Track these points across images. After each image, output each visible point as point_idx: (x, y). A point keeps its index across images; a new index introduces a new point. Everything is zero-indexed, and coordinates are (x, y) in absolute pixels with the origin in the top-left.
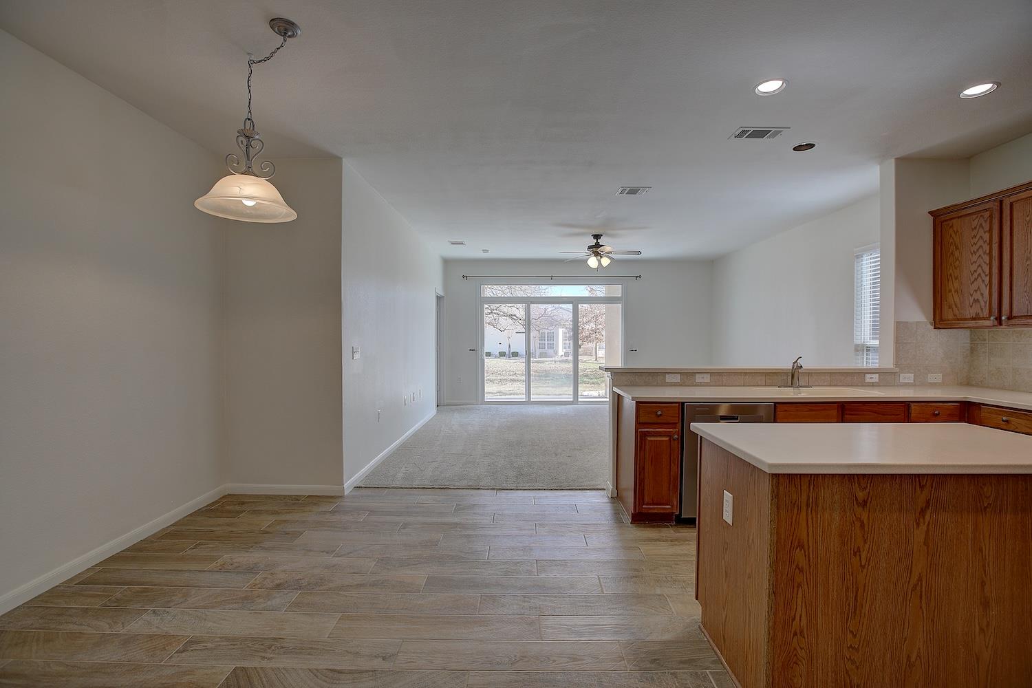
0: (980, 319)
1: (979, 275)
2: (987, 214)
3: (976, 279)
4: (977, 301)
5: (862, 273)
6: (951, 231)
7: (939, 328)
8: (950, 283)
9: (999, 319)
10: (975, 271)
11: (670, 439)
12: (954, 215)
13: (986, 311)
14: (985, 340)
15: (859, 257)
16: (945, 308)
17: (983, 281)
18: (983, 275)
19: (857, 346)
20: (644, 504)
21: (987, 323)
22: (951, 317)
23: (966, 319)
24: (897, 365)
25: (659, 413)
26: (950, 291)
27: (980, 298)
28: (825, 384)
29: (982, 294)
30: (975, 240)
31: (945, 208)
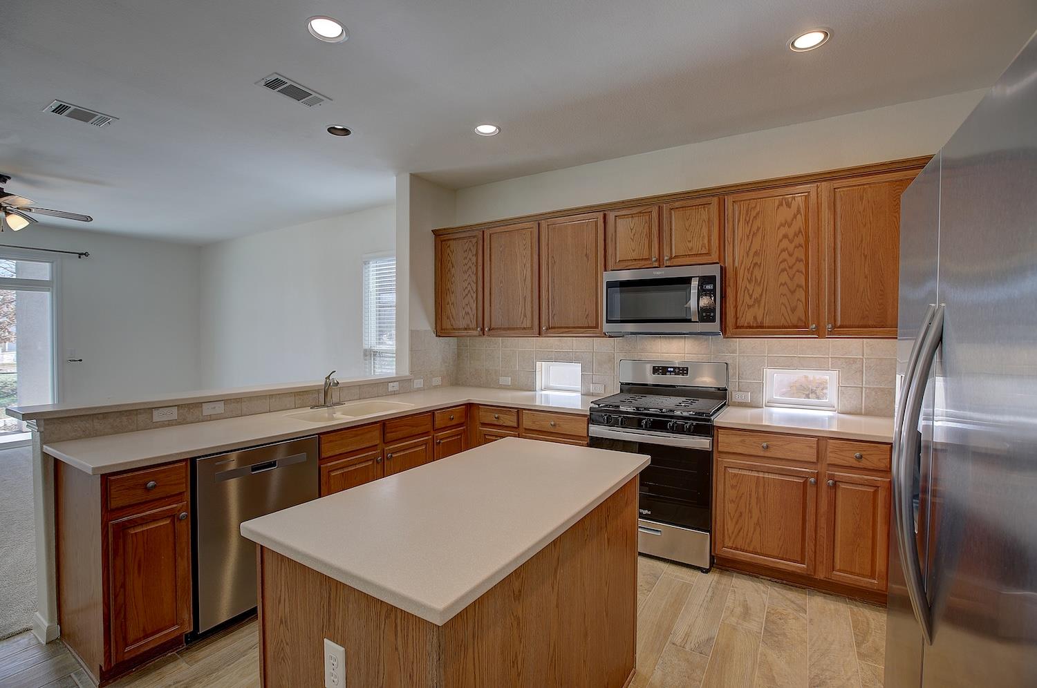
0: (470, 329)
1: (469, 291)
2: (474, 240)
3: (467, 295)
4: (467, 313)
5: (369, 280)
6: (448, 251)
7: (440, 336)
8: (448, 296)
9: (483, 330)
10: (466, 288)
11: (173, 522)
12: (451, 237)
13: (473, 325)
14: (467, 346)
15: (366, 263)
16: (445, 318)
17: (472, 297)
18: (472, 292)
19: (366, 350)
20: (127, 645)
21: (475, 333)
22: (449, 327)
23: (459, 329)
24: (412, 372)
25: (151, 484)
26: (448, 304)
27: (470, 312)
28: (356, 398)
29: (471, 308)
30: (466, 261)
31: (445, 229)
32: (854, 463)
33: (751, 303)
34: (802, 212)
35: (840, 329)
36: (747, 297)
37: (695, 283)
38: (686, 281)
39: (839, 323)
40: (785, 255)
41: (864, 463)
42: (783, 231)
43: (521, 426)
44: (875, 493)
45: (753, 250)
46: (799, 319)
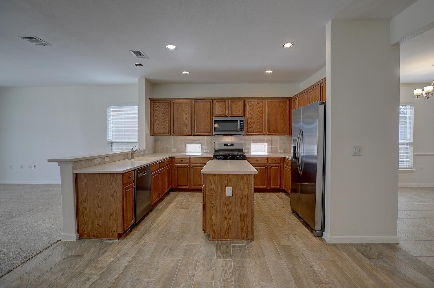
0: (165, 133)
1: (165, 120)
2: (167, 104)
3: (164, 122)
6: (156, 106)
7: (152, 136)
8: (156, 122)
9: (170, 133)
10: (164, 119)
12: (158, 101)
13: (167, 131)
14: (158, 139)
16: (155, 129)
17: (166, 123)
19: (108, 142)
21: (167, 134)
22: (156, 132)
23: (161, 133)
24: (145, 148)
25: (130, 176)
26: (156, 124)
27: (165, 127)
29: (166, 126)
30: (164, 110)
31: (155, 99)
32: (274, 162)
33: (251, 127)
34: (262, 105)
35: (269, 133)
36: (250, 125)
37: (239, 121)
38: (237, 121)
39: (269, 132)
40: (258, 116)
41: (276, 162)
42: (258, 110)
43: (190, 162)
44: (278, 168)
45: (251, 114)
46: (261, 131)
